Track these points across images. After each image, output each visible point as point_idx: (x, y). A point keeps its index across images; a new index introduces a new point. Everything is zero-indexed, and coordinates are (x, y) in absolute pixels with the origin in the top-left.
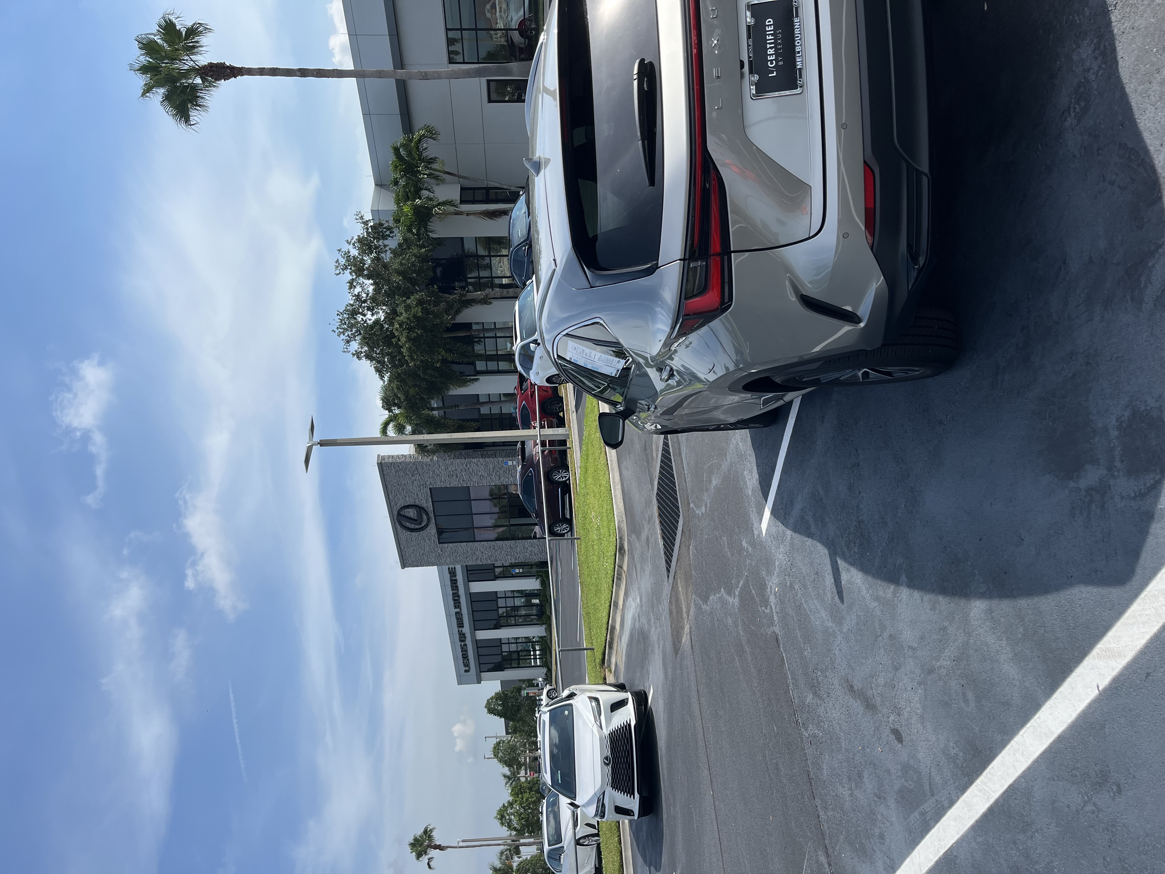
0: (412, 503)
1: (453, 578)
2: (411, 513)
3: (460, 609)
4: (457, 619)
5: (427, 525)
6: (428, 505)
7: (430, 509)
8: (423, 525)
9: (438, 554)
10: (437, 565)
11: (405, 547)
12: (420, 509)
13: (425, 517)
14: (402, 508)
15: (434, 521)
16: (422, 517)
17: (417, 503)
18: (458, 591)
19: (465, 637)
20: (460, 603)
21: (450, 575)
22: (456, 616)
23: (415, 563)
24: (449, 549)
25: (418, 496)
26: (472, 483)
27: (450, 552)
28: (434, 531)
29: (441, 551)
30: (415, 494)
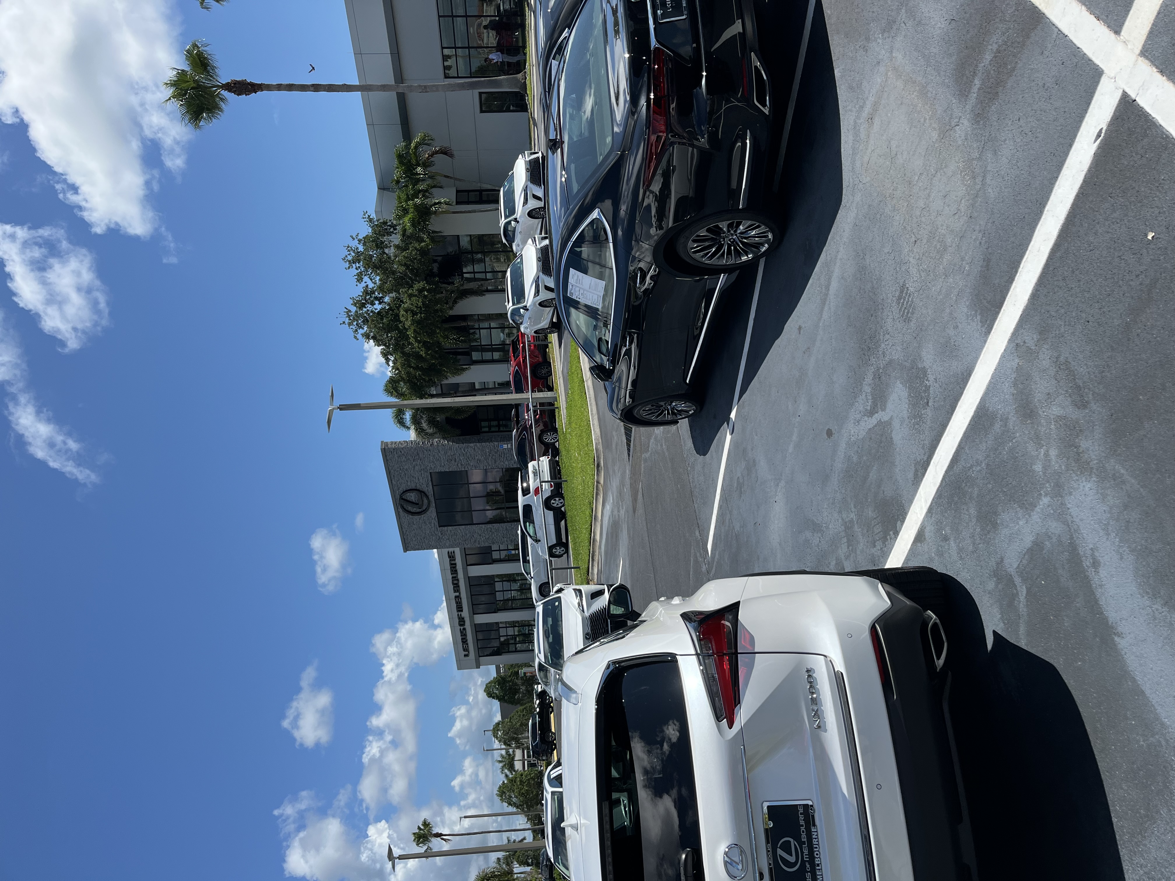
0: (414, 488)
1: (452, 562)
2: (412, 497)
3: (460, 593)
4: (457, 603)
5: (427, 509)
6: (429, 489)
7: (430, 493)
8: (424, 509)
9: (438, 537)
10: (437, 548)
11: (406, 531)
12: (421, 492)
13: (425, 501)
14: (404, 492)
15: (434, 505)
16: (423, 501)
17: (418, 487)
18: (457, 575)
19: (464, 622)
20: (459, 586)
21: (449, 560)
22: (455, 600)
23: (417, 547)
24: (449, 532)
25: (419, 480)
26: (469, 468)
27: (449, 535)
28: (434, 514)
29: (442, 534)
30: (417, 478)
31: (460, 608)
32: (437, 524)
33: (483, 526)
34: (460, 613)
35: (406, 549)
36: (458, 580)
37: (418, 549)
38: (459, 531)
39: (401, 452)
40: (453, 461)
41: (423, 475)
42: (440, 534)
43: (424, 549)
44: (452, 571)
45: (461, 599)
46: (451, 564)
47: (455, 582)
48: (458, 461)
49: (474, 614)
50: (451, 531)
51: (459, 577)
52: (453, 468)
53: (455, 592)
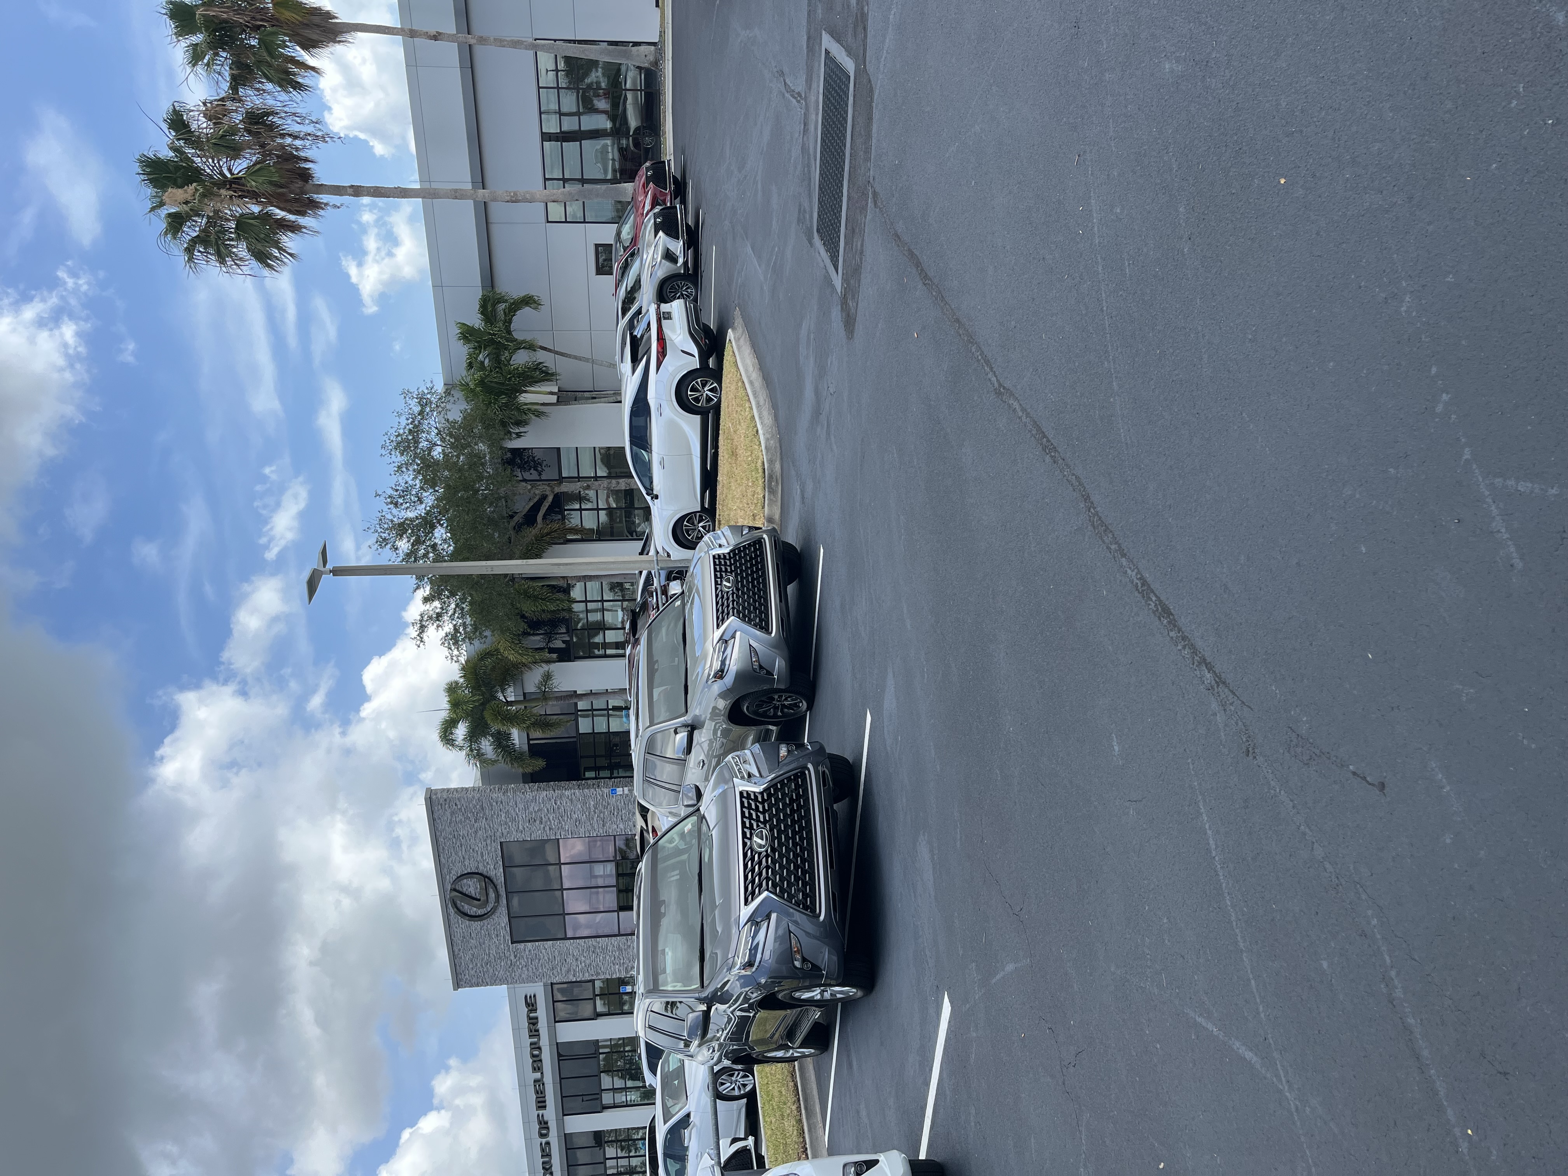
0: (473, 870)
1: (531, 1015)
2: (472, 887)
3: (542, 1073)
4: (537, 1092)
5: (494, 910)
6: (498, 874)
7: (500, 880)
8: (489, 909)
9: (509, 962)
10: (508, 984)
11: (459, 950)
12: (486, 879)
13: (492, 895)
14: (458, 878)
15: (505, 902)
16: (487, 895)
17: (482, 869)
18: (539, 1039)
19: (548, 1128)
20: (541, 1061)
21: (527, 1010)
22: (535, 1086)
23: (474, 980)
24: (527, 952)
25: (482, 857)
26: (563, 833)
27: (527, 958)
28: (505, 919)
29: (515, 957)
30: (479, 853)
31: (541, 1104)
32: (508, 938)
33: (581, 941)
34: (541, 1112)
35: (457, 985)
36: (539, 1048)
37: (478, 985)
38: (544, 951)
39: (456, 805)
40: (538, 822)
41: (489, 848)
42: (512, 957)
43: (488, 984)
44: (531, 1031)
45: (543, 1084)
46: (530, 1018)
47: (536, 1052)
48: (546, 822)
49: (564, 1115)
50: (530, 951)
51: (541, 1044)
52: (538, 834)
53: (535, 1070)
